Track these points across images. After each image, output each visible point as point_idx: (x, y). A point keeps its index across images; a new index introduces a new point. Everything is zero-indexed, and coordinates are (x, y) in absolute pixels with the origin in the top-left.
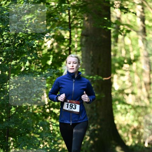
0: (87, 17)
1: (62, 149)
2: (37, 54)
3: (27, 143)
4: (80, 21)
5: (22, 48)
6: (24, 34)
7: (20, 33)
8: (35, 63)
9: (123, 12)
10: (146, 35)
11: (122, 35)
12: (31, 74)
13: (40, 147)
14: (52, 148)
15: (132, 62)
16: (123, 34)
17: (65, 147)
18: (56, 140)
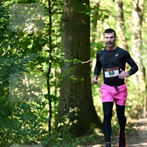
0: (66, 3)
1: (43, 131)
3: (8, 125)
4: (60, 6)
5: (3, 33)
6: (5, 19)
7: (2, 18)
8: (16, 48)
11: (100, 20)
12: (12, 58)
13: (22, 129)
14: (33, 130)
17: (46, 129)
18: (37, 122)
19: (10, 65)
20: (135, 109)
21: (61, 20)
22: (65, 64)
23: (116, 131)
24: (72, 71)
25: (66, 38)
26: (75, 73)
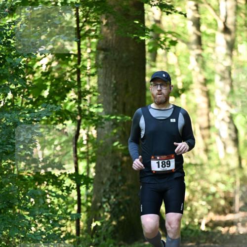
0: (106, 19)
1: (66, 235)
2: (24, 79)
3: (8, 224)
4: (95, 25)
6: (4, 48)
8: (22, 95)
9: (164, 11)
10: (202, 49)
11: (162, 48)
12: (15, 112)
13: (32, 230)
14: (50, 233)
15: (180, 92)
16: (164, 47)
17: (71, 231)
18: (56, 219)
19: (11, 124)
20: (221, 198)
21: (97, 49)
22: (104, 123)
23: (188, 234)
24: (115, 134)
25: (105, 79)
26: (120, 137)
